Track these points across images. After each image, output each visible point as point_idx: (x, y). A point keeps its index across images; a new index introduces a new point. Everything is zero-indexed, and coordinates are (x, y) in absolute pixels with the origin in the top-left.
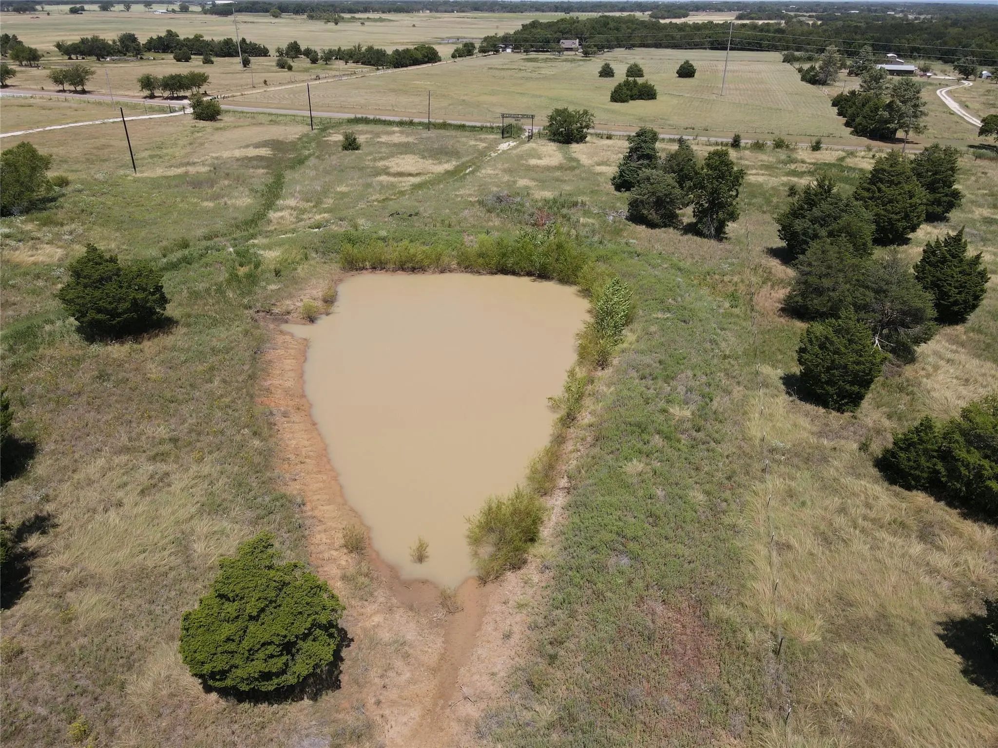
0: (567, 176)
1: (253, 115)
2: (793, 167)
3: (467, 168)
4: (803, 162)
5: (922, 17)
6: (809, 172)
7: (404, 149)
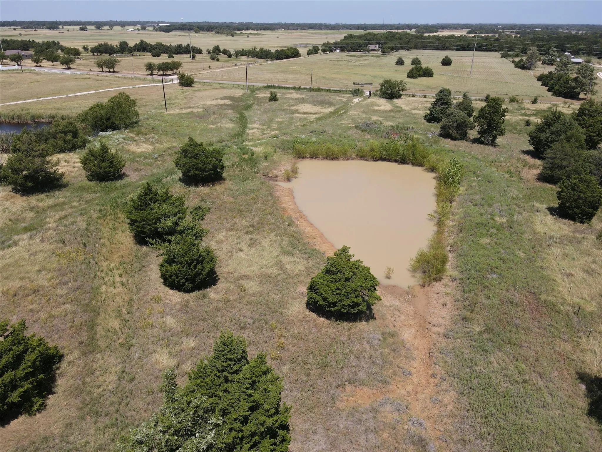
0: (398, 115)
1: (211, 84)
2: (523, 112)
3: (341, 111)
4: (528, 109)
5: (580, 32)
6: (533, 114)
7: (303, 101)
